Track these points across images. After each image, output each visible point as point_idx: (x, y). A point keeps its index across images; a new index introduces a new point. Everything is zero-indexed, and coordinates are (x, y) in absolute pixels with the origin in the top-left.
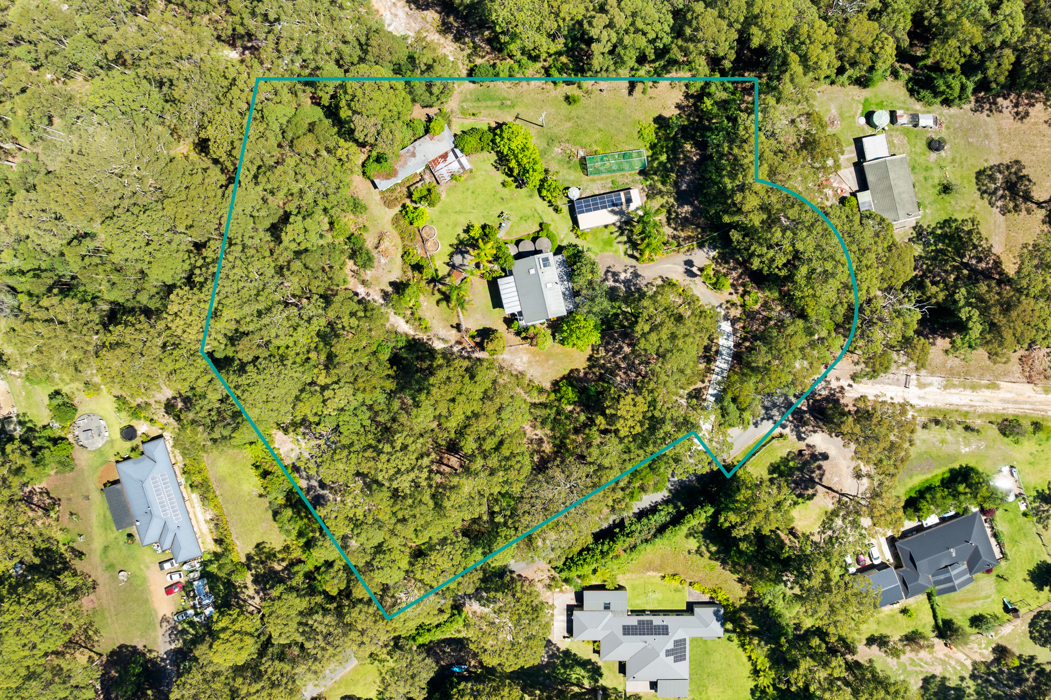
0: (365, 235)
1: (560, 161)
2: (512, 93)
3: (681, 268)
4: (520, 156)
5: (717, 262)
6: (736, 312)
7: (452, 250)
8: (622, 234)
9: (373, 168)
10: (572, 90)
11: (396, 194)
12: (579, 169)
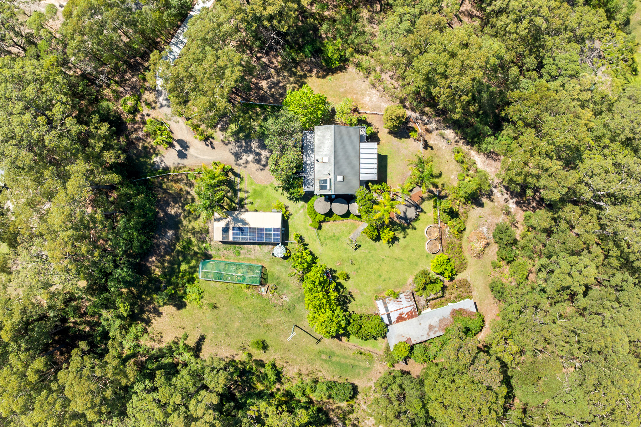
0: (496, 259)
1: (287, 287)
2: (318, 365)
3: (191, 151)
4: (324, 301)
5: (154, 150)
6: (149, 96)
7: (415, 224)
8: (242, 200)
9: (473, 325)
10: (259, 354)
11: (457, 293)
12: (269, 275)
